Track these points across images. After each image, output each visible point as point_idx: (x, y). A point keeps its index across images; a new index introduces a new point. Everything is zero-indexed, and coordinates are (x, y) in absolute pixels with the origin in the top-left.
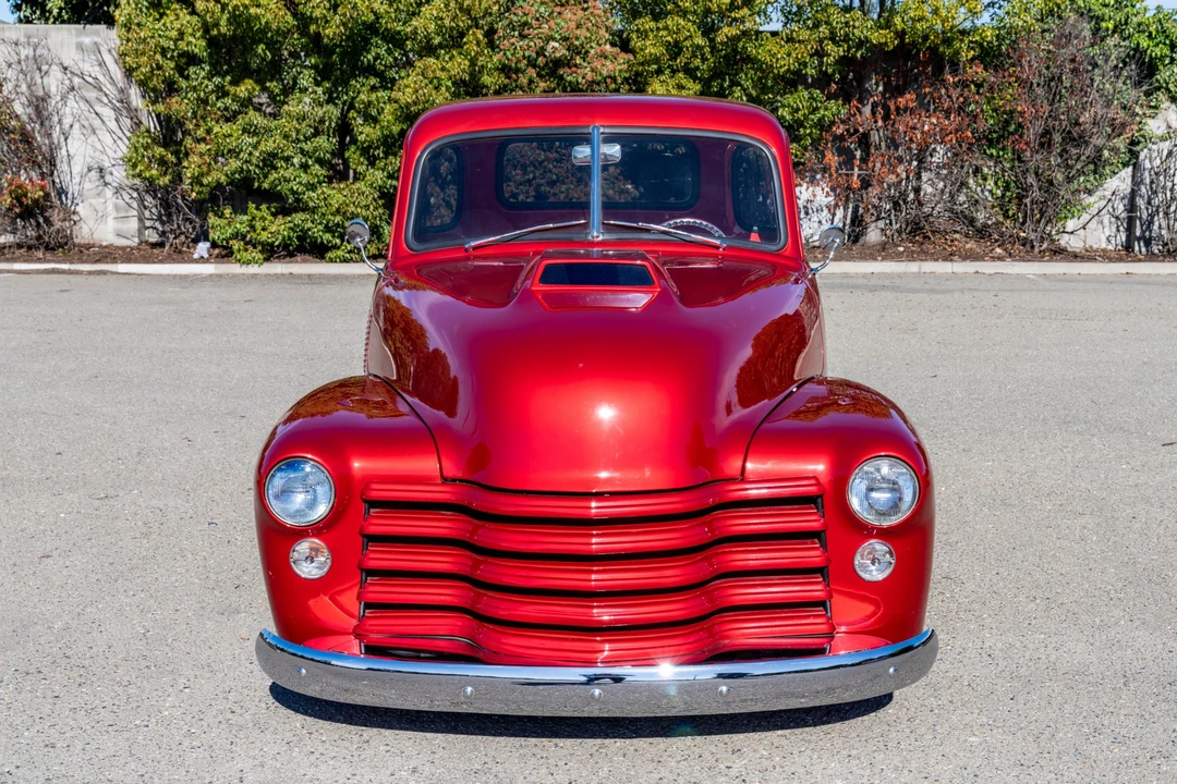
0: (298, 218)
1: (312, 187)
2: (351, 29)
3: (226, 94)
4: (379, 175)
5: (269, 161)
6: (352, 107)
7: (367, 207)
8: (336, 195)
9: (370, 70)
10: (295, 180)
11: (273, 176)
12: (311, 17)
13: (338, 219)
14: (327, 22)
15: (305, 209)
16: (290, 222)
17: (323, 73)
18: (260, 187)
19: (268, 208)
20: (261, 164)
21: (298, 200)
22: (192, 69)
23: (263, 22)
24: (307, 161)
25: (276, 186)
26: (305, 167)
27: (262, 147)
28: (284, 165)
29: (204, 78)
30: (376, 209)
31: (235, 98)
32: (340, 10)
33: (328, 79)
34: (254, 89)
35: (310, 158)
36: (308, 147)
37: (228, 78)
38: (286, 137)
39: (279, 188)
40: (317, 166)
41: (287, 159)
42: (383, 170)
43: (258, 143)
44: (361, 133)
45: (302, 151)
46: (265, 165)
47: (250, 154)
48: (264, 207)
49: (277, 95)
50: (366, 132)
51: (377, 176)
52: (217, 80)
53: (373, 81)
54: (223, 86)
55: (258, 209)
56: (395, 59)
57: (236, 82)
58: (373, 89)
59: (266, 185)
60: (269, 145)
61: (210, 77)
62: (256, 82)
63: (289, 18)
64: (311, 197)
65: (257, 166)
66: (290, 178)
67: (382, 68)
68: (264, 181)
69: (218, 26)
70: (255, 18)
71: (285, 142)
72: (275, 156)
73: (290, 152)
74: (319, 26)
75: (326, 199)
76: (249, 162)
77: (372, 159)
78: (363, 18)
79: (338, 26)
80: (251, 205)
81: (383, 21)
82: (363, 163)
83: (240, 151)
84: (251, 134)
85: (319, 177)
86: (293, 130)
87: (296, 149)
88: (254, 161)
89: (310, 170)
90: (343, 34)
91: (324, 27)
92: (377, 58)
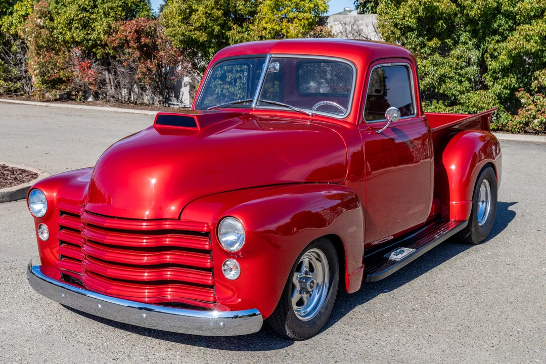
0: (456, 108)
1: (462, 93)
2: (483, 11)
3: (425, 46)
4: (500, 87)
5: (442, 79)
6: (486, 51)
7: (489, 104)
8: (475, 97)
9: (495, 32)
10: (454, 88)
11: (444, 86)
12: (464, 6)
13: (475, 109)
14: (472, 8)
15: (460, 104)
16: (452, 110)
17: (474, 33)
18: (438, 92)
19: (443, 103)
20: (438, 81)
21: (455, 99)
22: (409, 34)
23: (441, 10)
24: (461, 79)
25: (445, 91)
26: (460, 82)
27: (438, 72)
28: (449, 81)
29: (414, 38)
30: (494, 105)
31: (430, 48)
33: (475, 37)
34: (437, 43)
35: (464, 77)
36: (463, 72)
37: (426, 37)
38: (451, 67)
39: (446, 93)
40: (467, 82)
41: (451, 78)
42: (502, 85)
43: (437, 70)
44: (490, 65)
45: (459, 75)
46: (440, 81)
47: (433, 75)
48: (440, 102)
49: (451, 46)
50: (493, 65)
51: (498, 88)
52: (421, 39)
53: (497, 37)
54: (424, 42)
55: (437, 103)
56: (509, 26)
57: (430, 40)
58: (498, 42)
59: (441, 91)
60: (442, 71)
61: (418, 37)
62: (440, 40)
63: (454, 7)
64: (463, 98)
65: (437, 81)
66: (451, 87)
67: (502, 31)
68: (440, 89)
69: (418, 12)
70: (437, 8)
71: (450, 69)
72: (445, 76)
73: (452, 74)
74: (468, 10)
75: (469, 99)
76: (433, 79)
77: (496, 79)
78: (490, 5)
79: (477, 10)
80: (434, 101)
81: (503, 6)
82: (491, 81)
83: (429, 74)
84: (435, 65)
85: (466, 87)
86: (455, 63)
87: (455, 73)
88: (435, 79)
89: (462, 84)
90: (480, 14)
91: (470, 11)
92: (499, 26)
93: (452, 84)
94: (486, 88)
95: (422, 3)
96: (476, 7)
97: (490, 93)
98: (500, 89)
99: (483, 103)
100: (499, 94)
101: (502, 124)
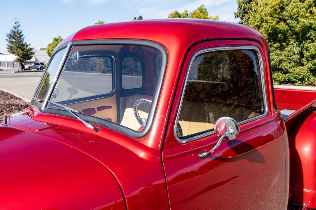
0: (287, 75)
1: (290, 68)
2: (303, 28)
3: (272, 46)
5: (281, 61)
6: (303, 48)
7: (304, 73)
8: (297, 70)
9: (308, 38)
11: (281, 65)
12: (292, 26)
13: (297, 75)
15: (289, 73)
16: (285, 76)
17: (297, 39)
18: (278, 67)
19: (281, 73)
20: (278, 62)
21: (287, 71)
23: (280, 29)
24: (290, 62)
25: (282, 67)
26: (290, 63)
27: (279, 58)
30: (307, 73)
31: (274, 47)
32: (299, 23)
33: (298, 41)
34: (278, 45)
35: (292, 60)
36: (291, 58)
37: (273, 43)
38: (285, 56)
39: (282, 68)
40: (293, 63)
41: (285, 61)
42: (311, 63)
43: (278, 57)
44: (306, 54)
45: (289, 59)
46: (280, 62)
47: (276, 60)
48: (280, 72)
49: (285, 46)
50: (307, 54)
51: (309, 65)
53: (309, 41)
55: (278, 73)
57: (274, 43)
58: (309, 43)
59: (280, 67)
60: (280, 58)
62: (279, 43)
63: (287, 27)
64: (291, 70)
66: (285, 65)
67: (312, 37)
68: (279, 66)
69: (269, 31)
70: (278, 28)
71: (285, 57)
72: (282, 60)
73: (286, 59)
74: (294, 28)
75: (294, 71)
76: (276, 62)
77: (308, 61)
78: (306, 25)
79: (299, 28)
80: (277, 72)
81: (313, 25)
82: (306, 62)
83: (274, 59)
84: (277, 55)
85: (293, 65)
86: (287, 54)
87: (287, 59)
88: (277, 61)
89: (291, 64)
90: (301, 29)
91: (296, 28)
92: (311, 35)
93: (285, 64)
94: (303, 65)
95: (270, 26)
96: (299, 26)
97: (305, 68)
98: (310, 66)
99: (302, 72)
100: (310, 68)
101: (311, 82)
